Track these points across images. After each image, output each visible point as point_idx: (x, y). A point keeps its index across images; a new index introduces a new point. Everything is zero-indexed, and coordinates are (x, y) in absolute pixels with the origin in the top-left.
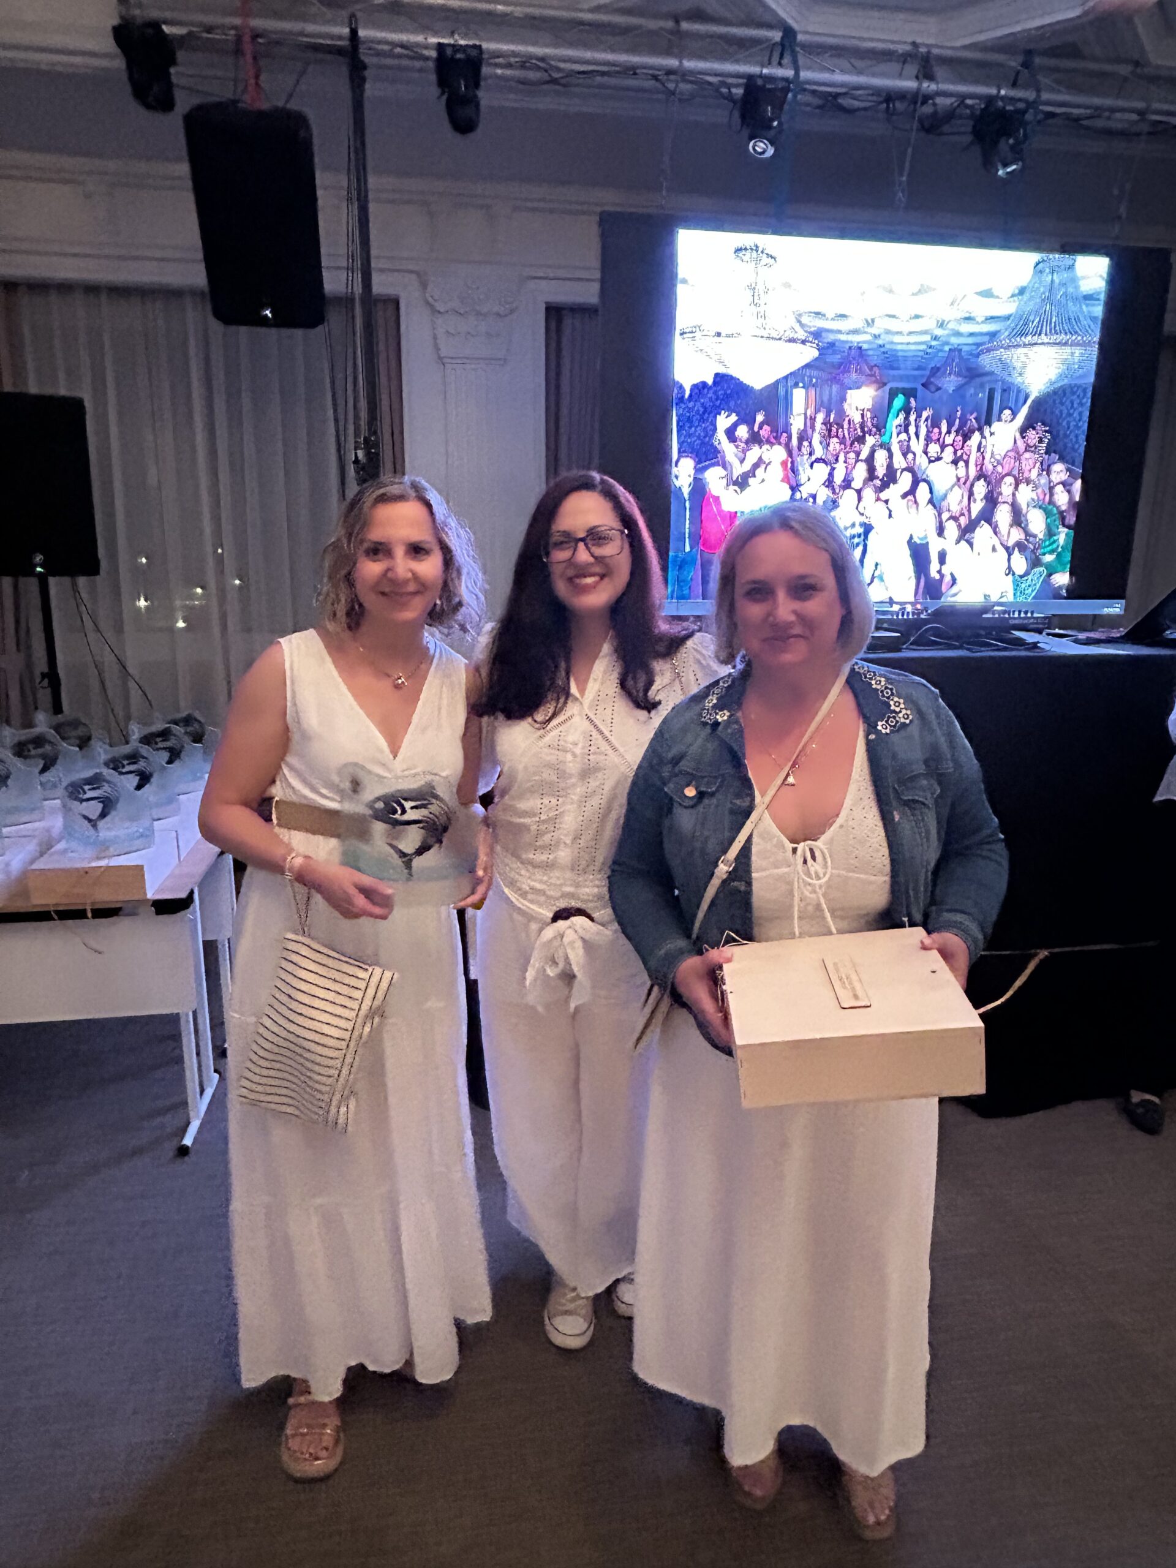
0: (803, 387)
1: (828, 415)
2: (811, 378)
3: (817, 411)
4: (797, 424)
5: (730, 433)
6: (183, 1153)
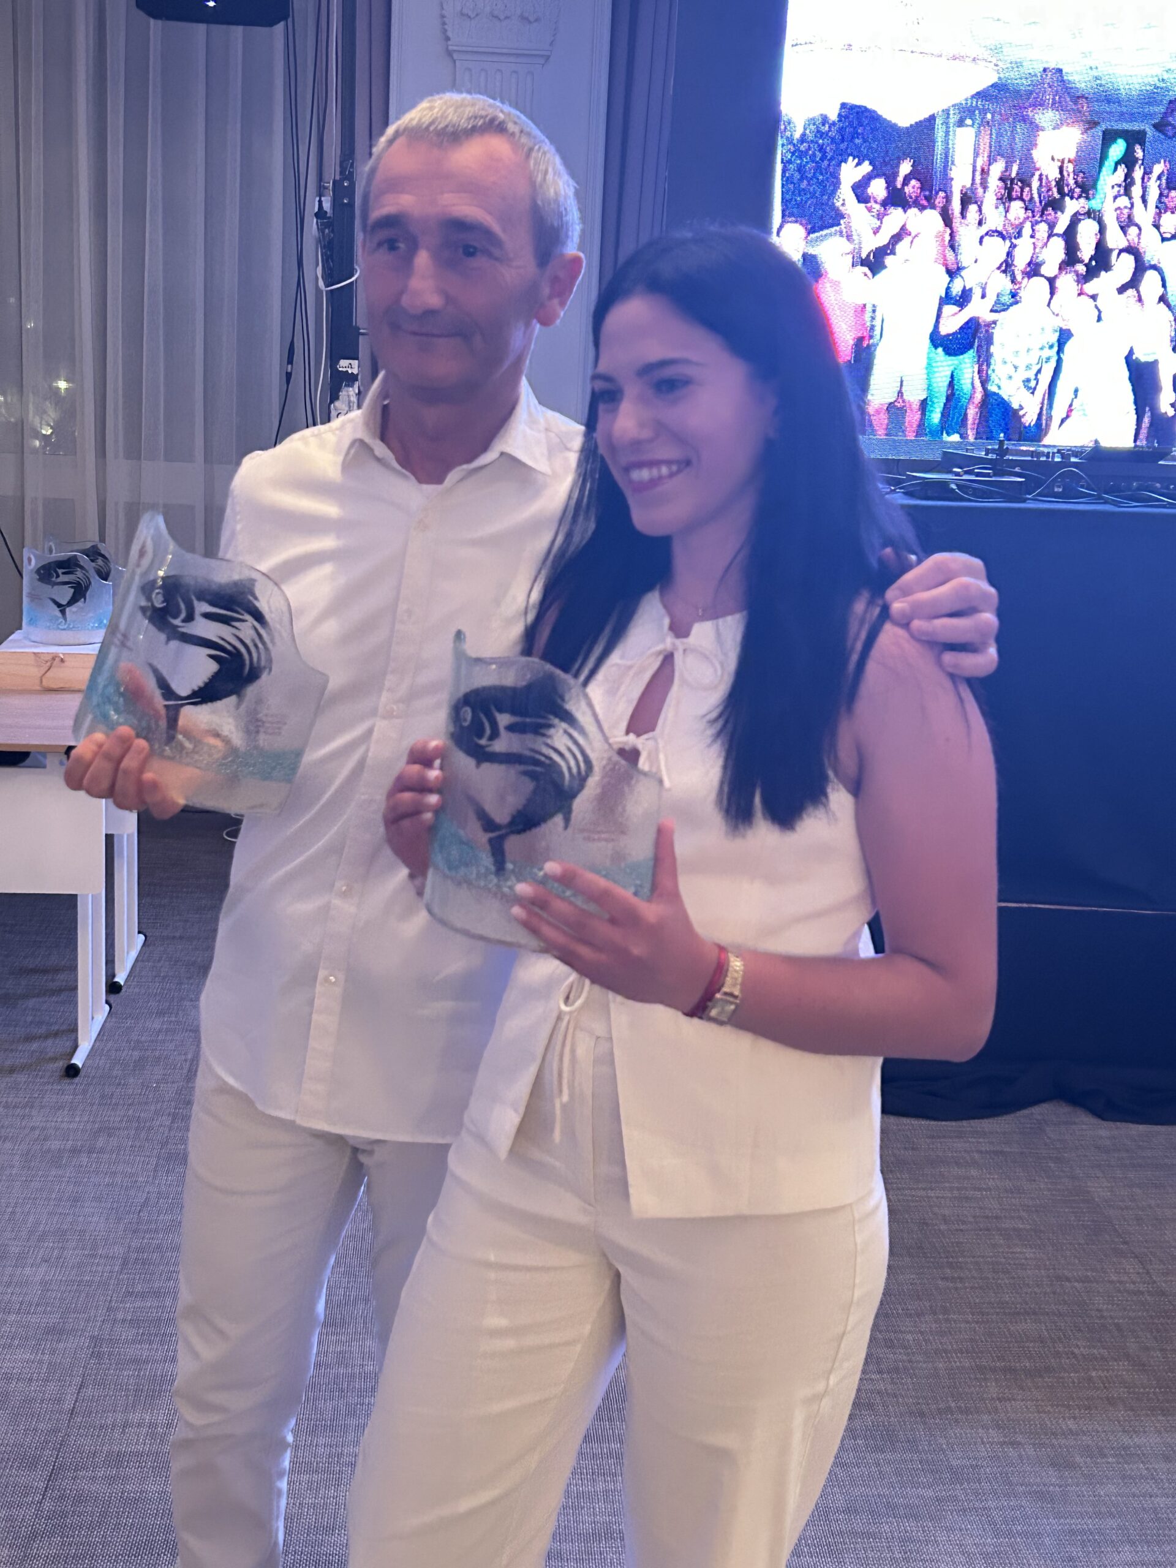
0: (972, 126)
1: (1008, 168)
2: (984, 112)
3: (991, 160)
4: (961, 178)
5: (860, 191)
6: (72, 1072)
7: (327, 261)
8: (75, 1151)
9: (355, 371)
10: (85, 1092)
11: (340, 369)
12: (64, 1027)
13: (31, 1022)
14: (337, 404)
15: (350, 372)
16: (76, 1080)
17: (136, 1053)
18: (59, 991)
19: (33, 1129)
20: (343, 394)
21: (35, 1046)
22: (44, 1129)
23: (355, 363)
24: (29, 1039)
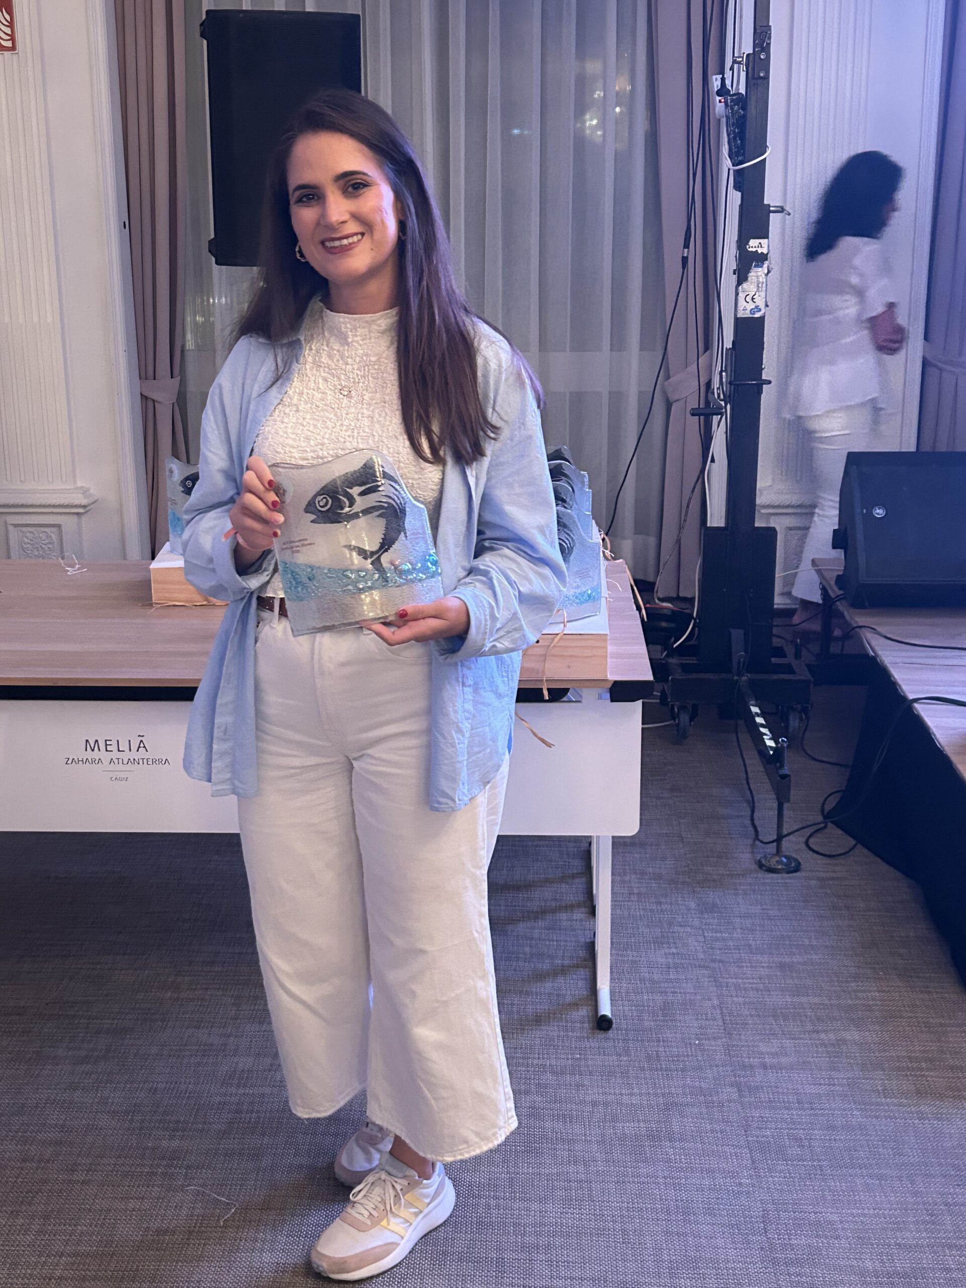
6: (604, 1025)
7: (735, 138)
8: (653, 1137)
9: (765, 252)
10: (627, 1052)
11: (750, 249)
12: (566, 962)
13: (532, 955)
14: (745, 285)
15: (760, 251)
16: (611, 1034)
17: (658, 998)
18: (542, 913)
19: (594, 1104)
20: (752, 275)
21: (547, 986)
22: (606, 1104)
23: (764, 242)
24: (540, 977)
